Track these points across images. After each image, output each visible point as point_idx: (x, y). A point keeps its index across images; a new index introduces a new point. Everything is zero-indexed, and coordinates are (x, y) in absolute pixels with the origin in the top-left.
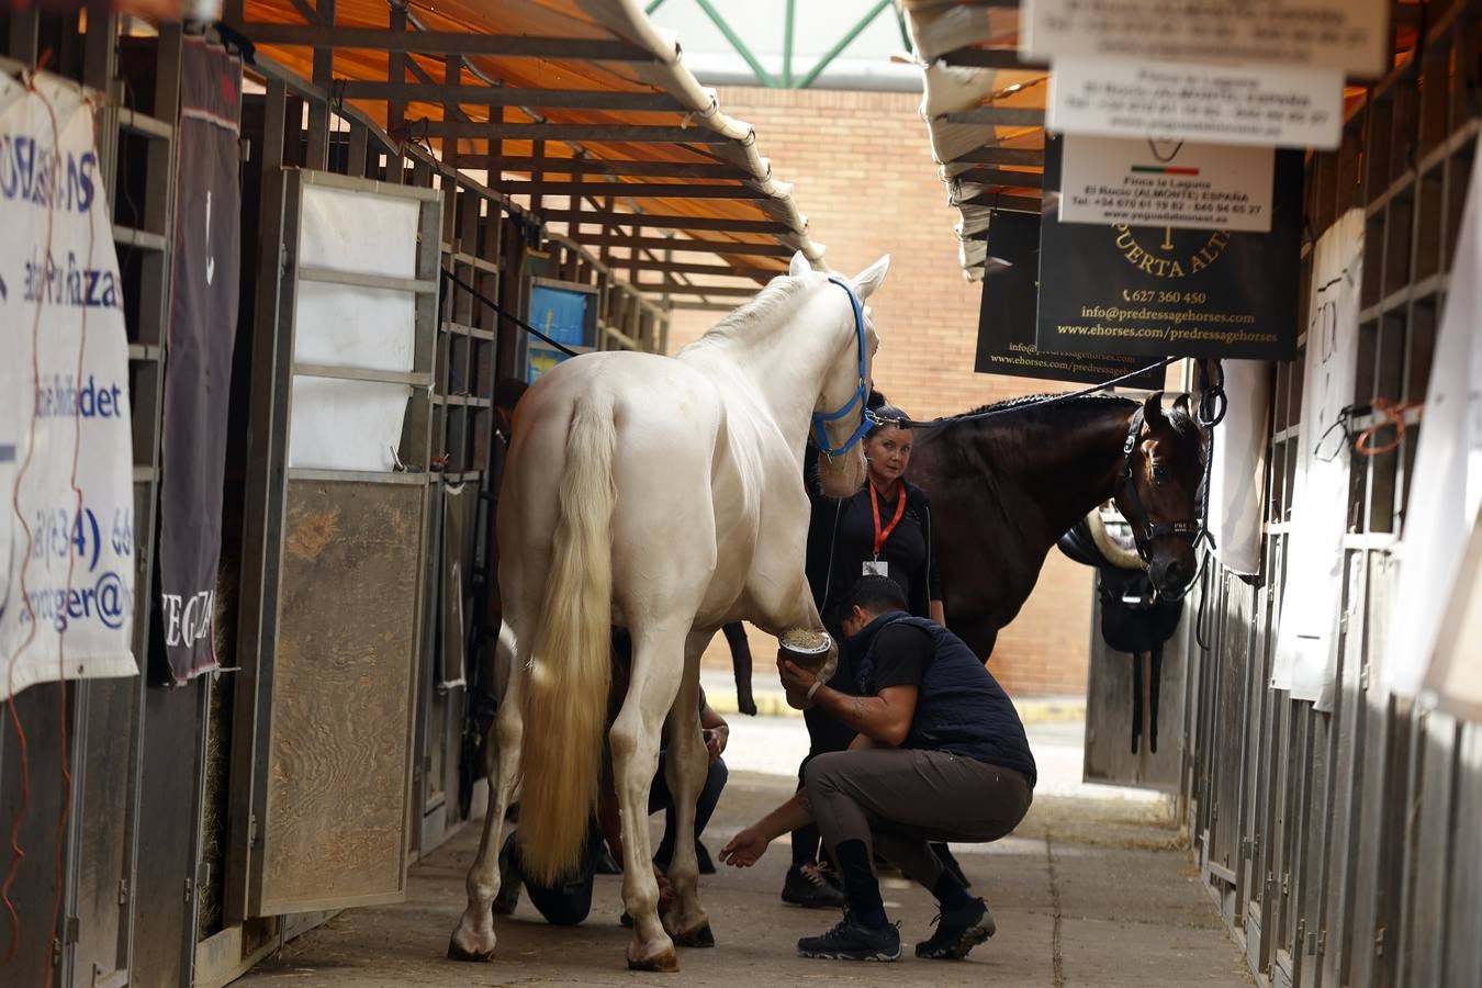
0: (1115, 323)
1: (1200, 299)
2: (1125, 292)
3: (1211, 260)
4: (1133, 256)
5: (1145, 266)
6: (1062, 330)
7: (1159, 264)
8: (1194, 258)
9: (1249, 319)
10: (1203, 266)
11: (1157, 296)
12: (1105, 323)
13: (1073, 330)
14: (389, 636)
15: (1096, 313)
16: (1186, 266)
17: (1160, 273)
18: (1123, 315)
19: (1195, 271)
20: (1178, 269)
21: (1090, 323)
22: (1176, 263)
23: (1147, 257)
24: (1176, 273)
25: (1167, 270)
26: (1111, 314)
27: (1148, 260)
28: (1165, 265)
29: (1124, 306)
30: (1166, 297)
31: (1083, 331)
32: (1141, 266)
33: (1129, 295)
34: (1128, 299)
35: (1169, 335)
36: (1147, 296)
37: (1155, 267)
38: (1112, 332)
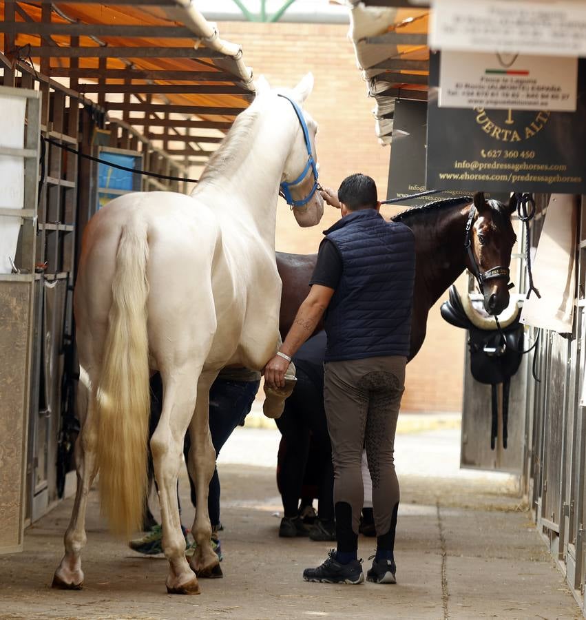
0: (476, 172)
1: (531, 155)
2: (483, 152)
3: (538, 130)
4: (487, 128)
5: (495, 134)
6: (442, 176)
7: (504, 133)
8: (527, 129)
9: (563, 168)
10: (533, 134)
11: (503, 154)
12: (470, 172)
13: (449, 177)
14: (10, 380)
15: (464, 165)
16: (522, 134)
17: (505, 139)
18: (481, 166)
19: (528, 137)
20: (517, 136)
21: (461, 171)
22: (515, 133)
23: (496, 129)
24: (515, 139)
25: (509, 137)
26: (474, 165)
27: (497, 130)
28: (508, 134)
29: (482, 160)
30: (509, 154)
31: (456, 177)
32: (493, 134)
33: (486, 153)
34: (484, 156)
35: (511, 179)
36: (497, 154)
37: (502, 135)
38: (474, 177)
